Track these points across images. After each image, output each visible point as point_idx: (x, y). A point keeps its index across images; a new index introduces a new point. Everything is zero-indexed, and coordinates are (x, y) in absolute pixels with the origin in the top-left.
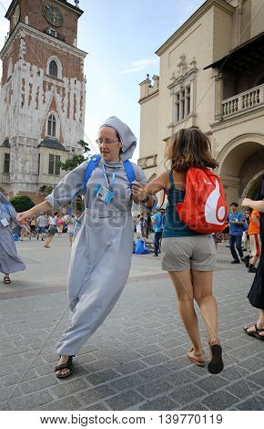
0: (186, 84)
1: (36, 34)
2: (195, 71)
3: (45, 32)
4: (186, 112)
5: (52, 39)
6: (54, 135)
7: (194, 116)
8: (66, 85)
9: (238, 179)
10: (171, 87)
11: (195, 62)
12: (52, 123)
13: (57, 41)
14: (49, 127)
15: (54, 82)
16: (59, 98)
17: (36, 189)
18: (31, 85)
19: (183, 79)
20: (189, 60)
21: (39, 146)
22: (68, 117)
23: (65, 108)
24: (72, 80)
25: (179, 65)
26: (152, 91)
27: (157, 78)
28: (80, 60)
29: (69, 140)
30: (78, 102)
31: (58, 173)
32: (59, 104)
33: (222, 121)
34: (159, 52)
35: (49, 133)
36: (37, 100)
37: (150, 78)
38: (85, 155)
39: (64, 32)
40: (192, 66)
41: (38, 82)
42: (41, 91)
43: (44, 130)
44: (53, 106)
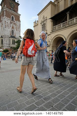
0: (44, 23)
1: (8, 10)
2: (47, 20)
3: (10, 9)
4: (44, 29)
5: (12, 11)
6: (13, 35)
7: (46, 30)
8: (16, 23)
9: (56, 45)
10: (41, 23)
11: (46, 17)
12: (13, 32)
13: (13, 12)
14: (12, 33)
15: (13, 22)
16: (14, 26)
17: (9, 48)
18: (7, 22)
19: (44, 21)
20: (45, 17)
21: (10, 37)
22: (17, 30)
23: (16, 28)
24: (17, 21)
25: (43, 18)
26: (36, 24)
27: (38, 21)
28: (19, 16)
29: (17, 36)
30: (19, 27)
31: (14, 44)
32: (14, 27)
33: (53, 32)
34: (38, 15)
35: (12, 34)
36: (9, 26)
37: (36, 21)
38: (21, 40)
39: (15, 9)
40: (46, 18)
41: (9, 22)
42: (10, 24)
43: (11, 33)
44: (13, 28)
